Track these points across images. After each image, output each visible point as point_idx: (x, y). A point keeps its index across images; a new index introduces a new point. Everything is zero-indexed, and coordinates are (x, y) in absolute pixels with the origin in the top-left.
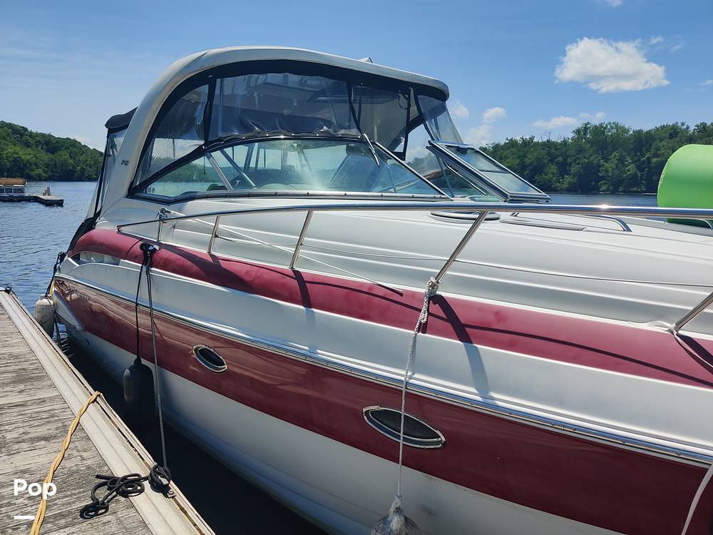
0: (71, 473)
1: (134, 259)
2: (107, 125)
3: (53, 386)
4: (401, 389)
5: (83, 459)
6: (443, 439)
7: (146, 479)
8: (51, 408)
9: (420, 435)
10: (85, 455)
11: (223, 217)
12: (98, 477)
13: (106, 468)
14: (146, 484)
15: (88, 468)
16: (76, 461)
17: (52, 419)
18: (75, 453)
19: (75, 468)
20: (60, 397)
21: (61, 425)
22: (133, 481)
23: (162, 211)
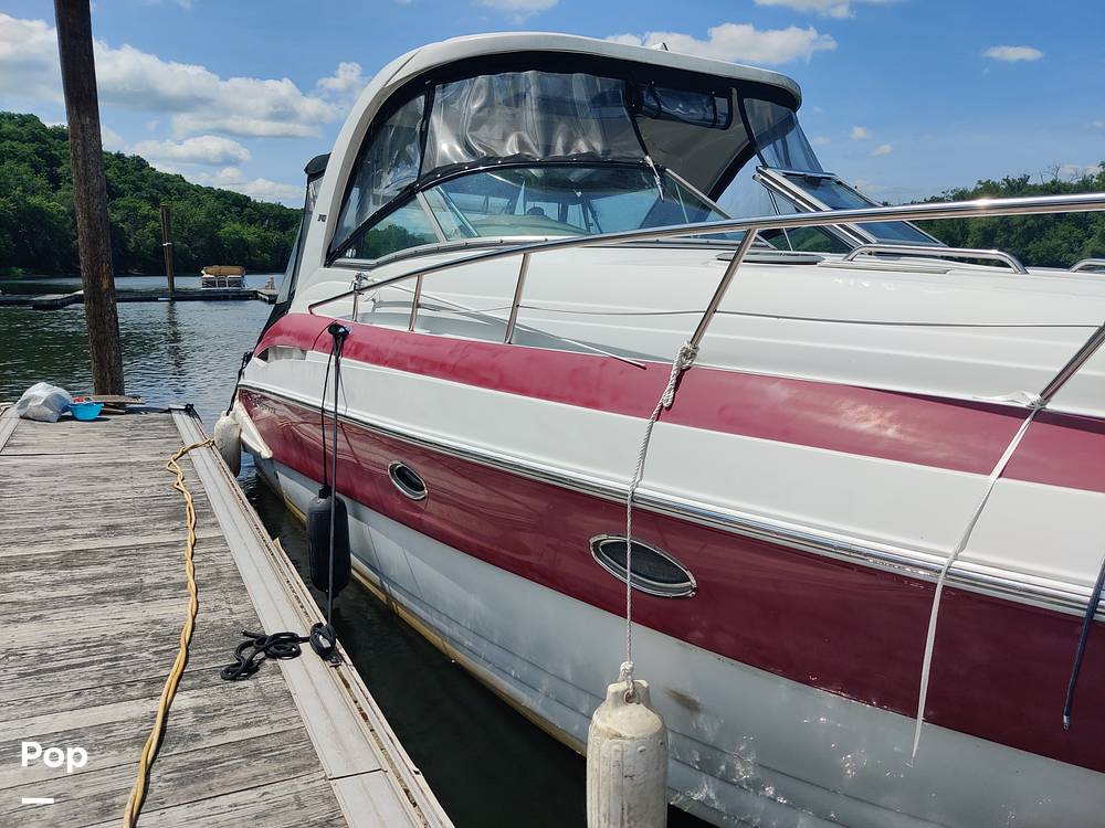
0: (213, 628)
1: (323, 348)
2: (306, 170)
3: (216, 525)
4: (624, 502)
5: (232, 613)
6: (694, 581)
7: (305, 640)
8: (207, 550)
9: (666, 578)
10: (235, 608)
11: (426, 277)
12: (245, 634)
13: (258, 625)
14: (306, 647)
15: (236, 623)
16: (224, 614)
17: (205, 564)
18: (224, 605)
19: (220, 623)
20: (222, 539)
21: (215, 571)
22: (285, 641)
23: (358, 277)
